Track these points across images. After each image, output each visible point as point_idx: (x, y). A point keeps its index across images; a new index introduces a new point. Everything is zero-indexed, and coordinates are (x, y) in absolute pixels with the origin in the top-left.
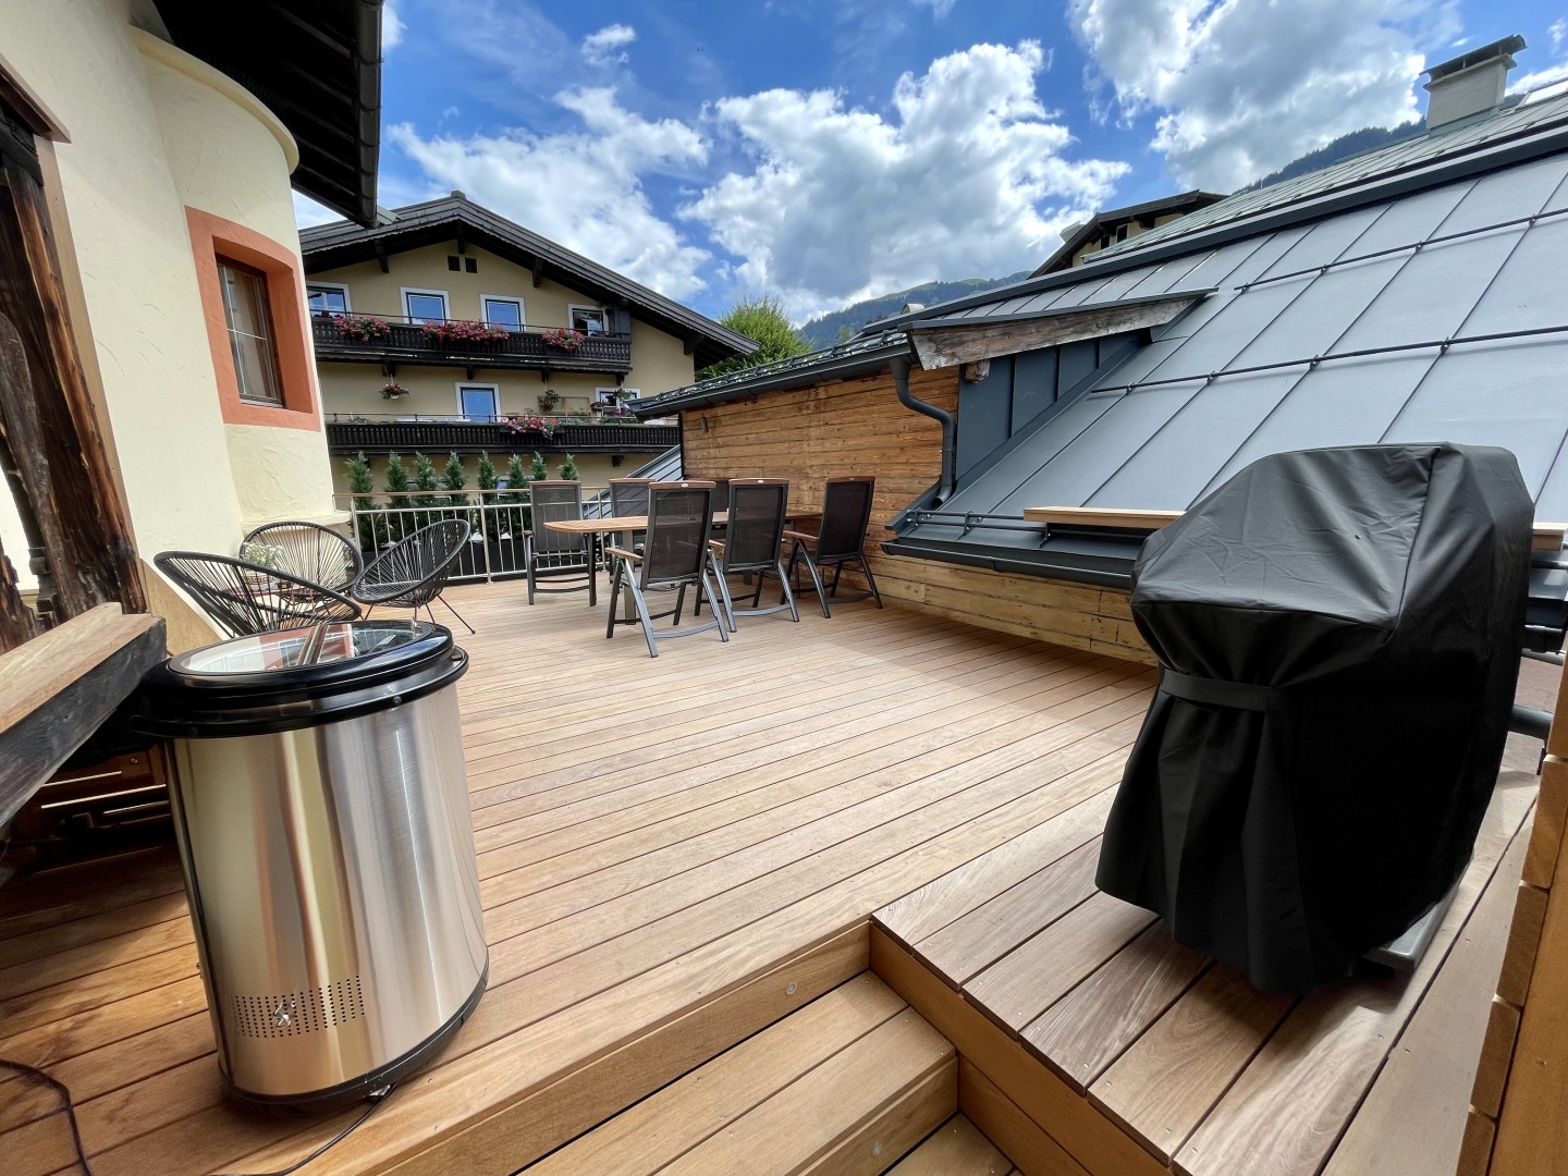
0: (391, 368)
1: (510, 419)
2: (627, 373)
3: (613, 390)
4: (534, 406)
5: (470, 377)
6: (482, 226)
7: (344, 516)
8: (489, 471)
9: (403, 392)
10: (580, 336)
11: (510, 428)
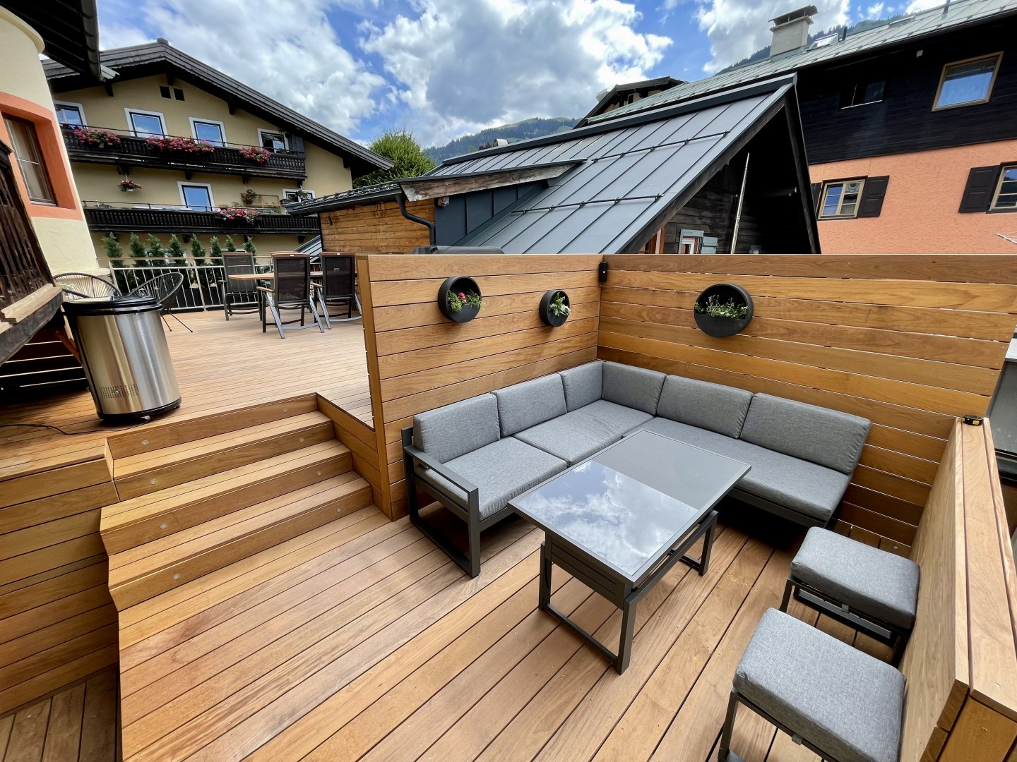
0: (124, 169)
1: (222, 209)
2: (304, 180)
3: (295, 191)
4: (239, 200)
5: (188, 178)
6: (184, 66)
7: (105, 272)
8: (199, 246)
9: (136, 187)
10: (268, 152)
11: (223, 216)
